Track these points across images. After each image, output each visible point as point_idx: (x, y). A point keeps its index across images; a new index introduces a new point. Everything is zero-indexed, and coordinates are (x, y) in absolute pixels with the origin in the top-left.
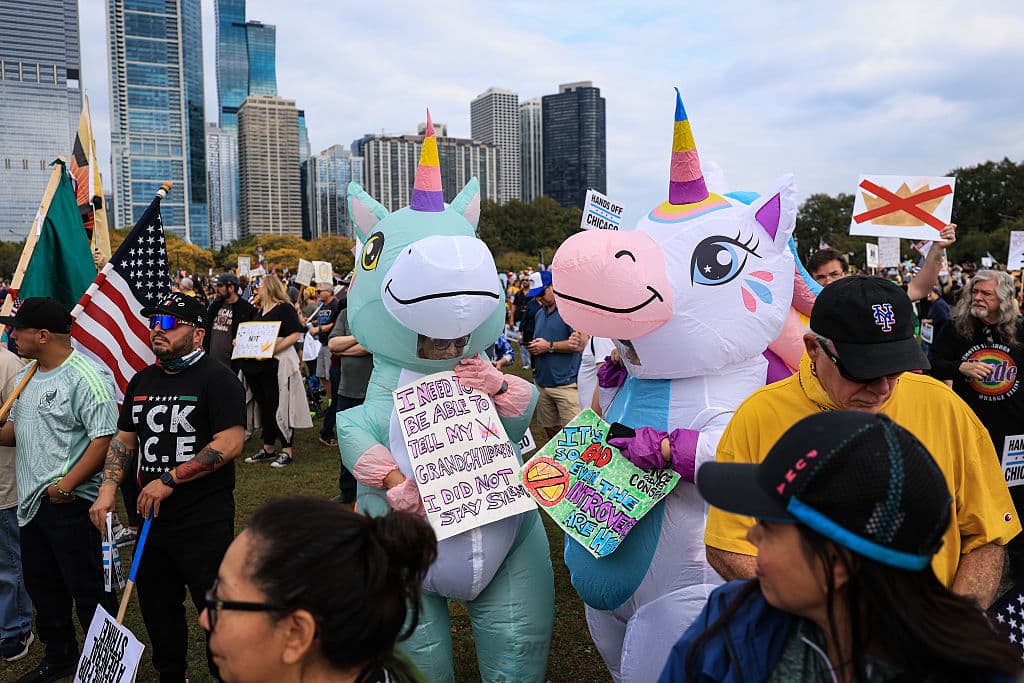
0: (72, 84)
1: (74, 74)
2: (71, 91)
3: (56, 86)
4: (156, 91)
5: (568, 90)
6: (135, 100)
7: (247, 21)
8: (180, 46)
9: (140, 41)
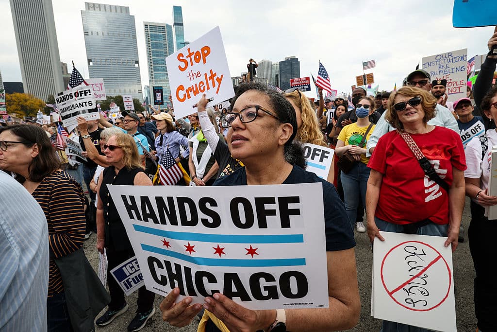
0: (137, 65)
1: (137, 62)
2: (136, 68)
3: (132, 66)
4: (162, 66)
5: (288, 59)
6: (155, 69)
7: (185, 42)
8: (168, 52)
9: (156, 51)
